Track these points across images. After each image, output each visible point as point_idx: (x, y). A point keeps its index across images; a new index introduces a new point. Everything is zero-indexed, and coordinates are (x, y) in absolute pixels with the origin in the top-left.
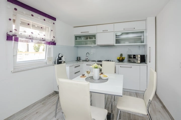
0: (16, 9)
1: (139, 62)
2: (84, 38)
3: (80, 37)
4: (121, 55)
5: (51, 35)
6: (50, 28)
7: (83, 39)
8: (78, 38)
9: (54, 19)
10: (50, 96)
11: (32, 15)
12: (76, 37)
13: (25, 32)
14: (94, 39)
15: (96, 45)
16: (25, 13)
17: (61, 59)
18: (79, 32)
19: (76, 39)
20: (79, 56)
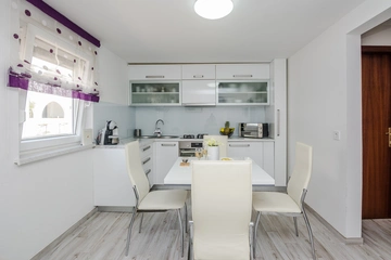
0: (28, 13)
1: (260, 135)
2: (152, 89)
3: (143, 86)
4: (227, 124)
5: (89, 79)
6: (88, 63)
7: (150, 91)
8: (138, 89)
9: (96, 43)
10: (87, 217)
11: (59, 31)
12: (134, 86)
13: (45, 68)
14: (174, 92)
15: (180, 104)
16: (44, 23)
17: (111, 134)
18: (141, 75)
19: (134, 90)
20: (138, 128)
